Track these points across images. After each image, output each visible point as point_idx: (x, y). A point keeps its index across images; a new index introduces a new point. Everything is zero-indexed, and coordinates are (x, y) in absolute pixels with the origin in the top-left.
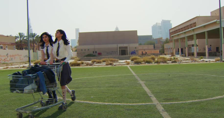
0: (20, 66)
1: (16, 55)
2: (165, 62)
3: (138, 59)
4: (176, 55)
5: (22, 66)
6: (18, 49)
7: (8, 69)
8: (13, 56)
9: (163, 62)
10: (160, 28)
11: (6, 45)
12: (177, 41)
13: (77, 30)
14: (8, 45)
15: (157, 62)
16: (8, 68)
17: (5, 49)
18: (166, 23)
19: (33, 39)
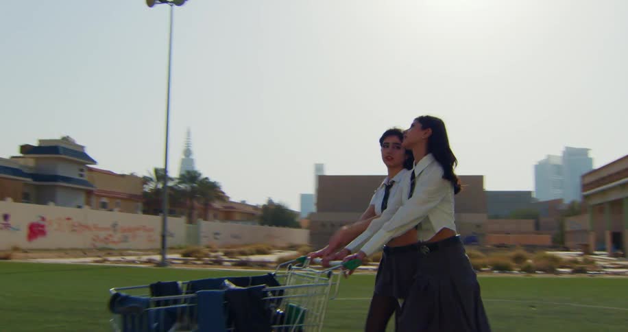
0: (139, 258)
1: (138, 229)
2: (551, 270)
3: (478, 257)
4: (597, 253)
5: (145, 258)
6: (145, 212)
7: (107, 264)
8: (130, 230)
9: (545, 270)
10: (558, 169)
11: (118, 198)
12: (600, 208)
13: (319, 167)
14: (122, 199)
15: (529, 270)
16: (105, 261)
17: (111, 210)
18: (576, 156)
19: (193, 188)
